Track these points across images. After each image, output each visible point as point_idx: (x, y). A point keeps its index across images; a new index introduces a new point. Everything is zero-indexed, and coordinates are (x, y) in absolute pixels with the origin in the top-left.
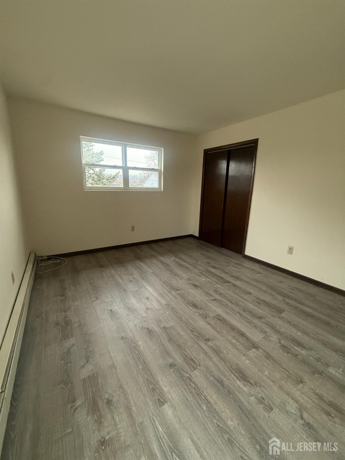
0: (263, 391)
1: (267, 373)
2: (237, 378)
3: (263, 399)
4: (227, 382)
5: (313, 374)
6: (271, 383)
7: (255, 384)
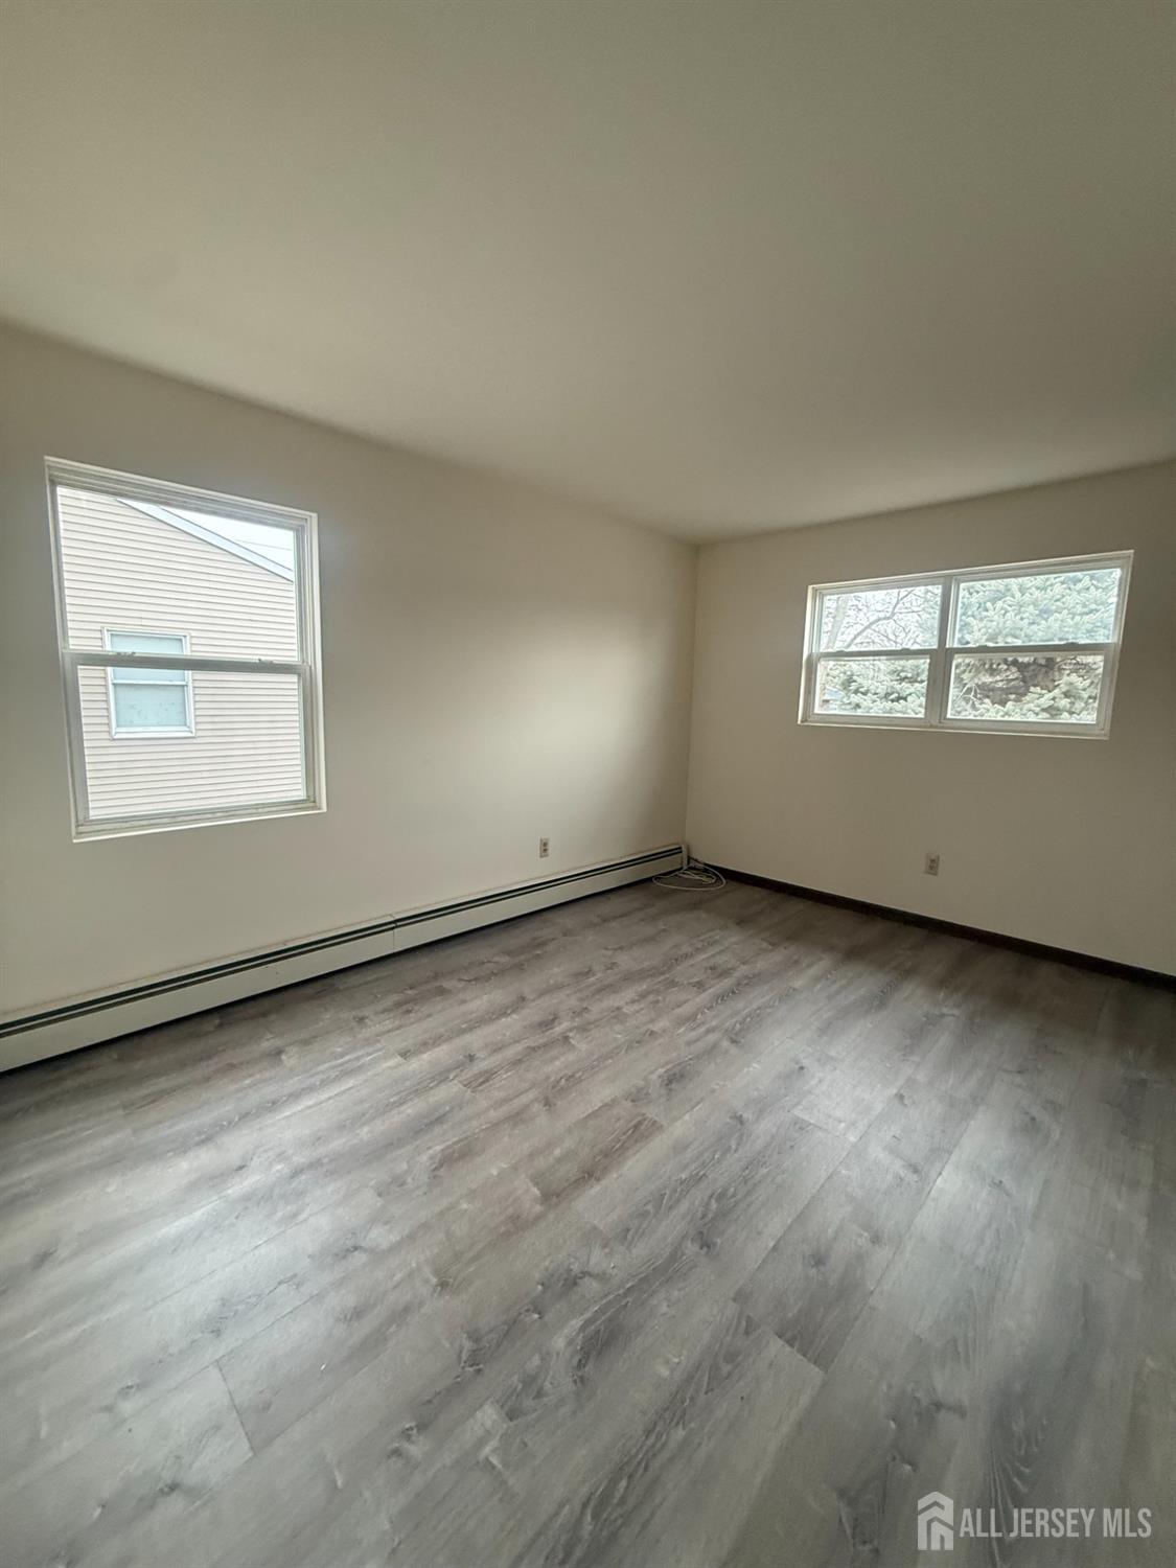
0: (418, 1187)
1: (465, 1206)
2: (448, 1147)
3: (402, 1185)
4: (438, 1130)
5: (468, 1333)
6: (438, 1209)
7: (435, 1177)
